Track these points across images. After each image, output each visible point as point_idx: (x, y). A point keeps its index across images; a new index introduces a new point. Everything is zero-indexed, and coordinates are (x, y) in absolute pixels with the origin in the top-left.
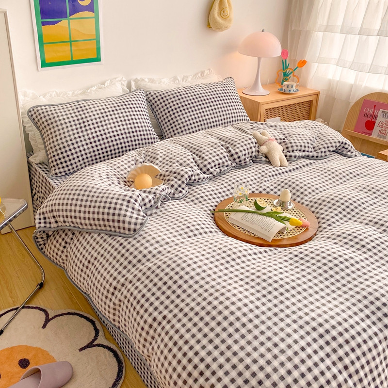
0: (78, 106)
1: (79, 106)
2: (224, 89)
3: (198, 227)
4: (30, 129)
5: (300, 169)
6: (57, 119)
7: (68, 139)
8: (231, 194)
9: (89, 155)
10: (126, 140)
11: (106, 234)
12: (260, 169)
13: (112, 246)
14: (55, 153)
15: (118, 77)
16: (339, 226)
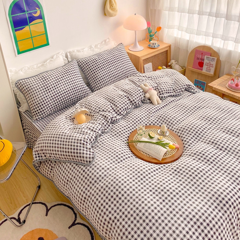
1: (43, 77)
5: (168, 105)
6: (30, 88)
7: (38, 99)
12: (147, 108)
13: (79, 171)
15: (60, 52)
16: (194, 145)
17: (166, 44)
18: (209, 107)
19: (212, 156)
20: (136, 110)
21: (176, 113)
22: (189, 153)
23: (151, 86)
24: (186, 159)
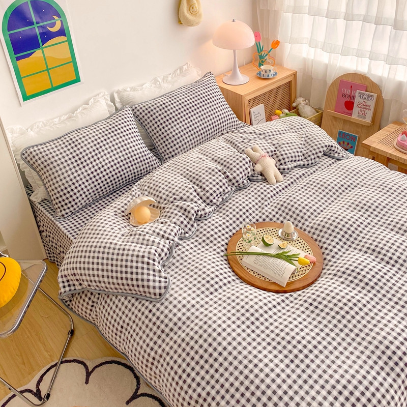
0: (70, 142)
3: (217, 279)
4: (24, 166)
5: (295, 183)
6: (53, 160)
11: (133, 298)
13: (141, 312)
15: (100, 93)
16: (341, 256)
17: (289, 70)
18: (366, 186)
19: (373, 276)
20: (240, 195)
21: (308, 198)
22: (333, 270)
23: (265, 151)
24: (328, 282)
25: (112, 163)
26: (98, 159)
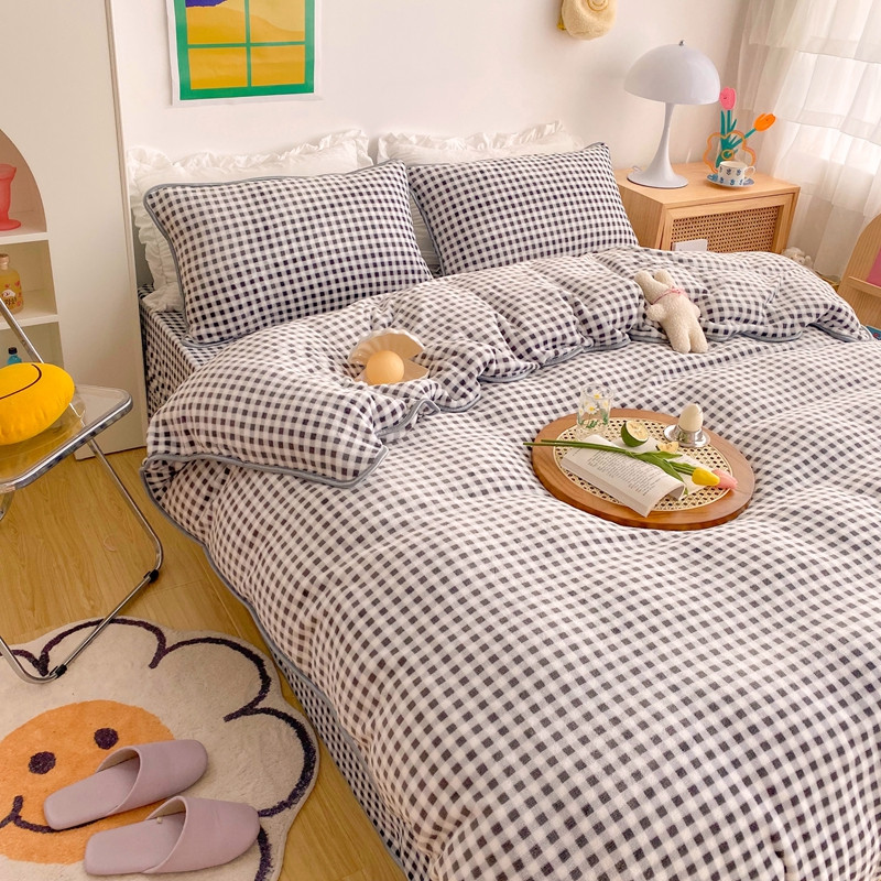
0: (256, 192)
1: (258, 192)
2: (584, 169)
3: (492, 475)
4: (148, 234)
5: (732, 361)
6: (208, 217)
7: (230, 262)
8: (575, 406)
9: (273, 301)
10: (356, 272)
11: (296, 478)
12: (644, 356)
13: (305, 503)
14: (200, 292)
15: (349, 131)
24: (764, 526)
25: (334, 256)
26: (307, 238)
